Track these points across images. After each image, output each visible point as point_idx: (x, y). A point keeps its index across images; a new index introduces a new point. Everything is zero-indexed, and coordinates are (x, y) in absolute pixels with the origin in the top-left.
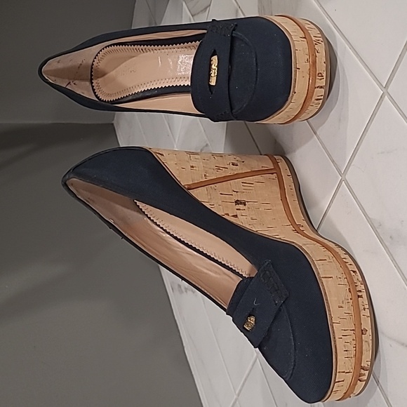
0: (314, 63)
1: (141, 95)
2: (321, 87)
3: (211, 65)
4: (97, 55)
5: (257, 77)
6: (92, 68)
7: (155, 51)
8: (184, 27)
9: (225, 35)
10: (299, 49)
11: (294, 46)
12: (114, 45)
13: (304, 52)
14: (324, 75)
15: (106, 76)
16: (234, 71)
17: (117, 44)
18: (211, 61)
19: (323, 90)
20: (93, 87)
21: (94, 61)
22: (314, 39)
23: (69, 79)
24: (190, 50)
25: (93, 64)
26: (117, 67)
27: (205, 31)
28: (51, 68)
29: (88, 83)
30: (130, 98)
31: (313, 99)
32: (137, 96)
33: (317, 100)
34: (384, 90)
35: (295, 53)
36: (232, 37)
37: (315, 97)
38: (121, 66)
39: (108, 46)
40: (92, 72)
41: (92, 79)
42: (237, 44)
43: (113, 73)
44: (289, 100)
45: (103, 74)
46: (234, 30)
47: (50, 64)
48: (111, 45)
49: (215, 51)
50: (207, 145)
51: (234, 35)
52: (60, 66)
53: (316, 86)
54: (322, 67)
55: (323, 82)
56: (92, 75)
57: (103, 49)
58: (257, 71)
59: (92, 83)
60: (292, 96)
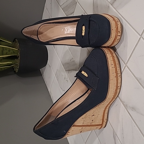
0: (117, 28)
1: (56, 40)
2: (119, 36)
3: (82, 29)
4: (40, 27)
5: (99, 32)
6: (38, 31)
7: (61, 25)
8: (72, 17)
9: (87, 19)
10: (113, 23)
11: (111, 22)
12: (46, 23)
13: (114, 24)
14: (120, 32)
15: (43, 34)
16: (90, 31)
17: (47, 23)
18: (82, 28)
19: (120, 37)
20: (38, 37)
21: (38, 29)
22: (116, 20)
23: (30, 35)
24: (72, 25)
25: (38, 30)
26: (47, 31)
27: (80, 18)
28: (25, 31)
29: (36, 36)
30: (52, 41)
31: (117, 40)
32: (54, 40)
33: (118, 40)
34: (141, 36)
35: (111, 25)
36: (89, 20)
37: (117, 39)
38: (49, 30)
39: (44, 24)
40: (38, 32)
41: (37, 35)
42: (91, 22)
43: (45, 33)
44: (109, 40)
45: (42, 33)
46: (90, 18)
47: (25, 30)
48: (45, 24)
49: (84, 24)
50: (73, 58)
51: (90, 19)
52: (28, 30)
53: (118, 35)
54: (119, 29)
55: (120, 34)
56: (37, 34)
57: (42, 25)
58: (99, 30)
59: (38, 36)
60: (110, 39)
